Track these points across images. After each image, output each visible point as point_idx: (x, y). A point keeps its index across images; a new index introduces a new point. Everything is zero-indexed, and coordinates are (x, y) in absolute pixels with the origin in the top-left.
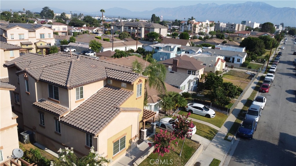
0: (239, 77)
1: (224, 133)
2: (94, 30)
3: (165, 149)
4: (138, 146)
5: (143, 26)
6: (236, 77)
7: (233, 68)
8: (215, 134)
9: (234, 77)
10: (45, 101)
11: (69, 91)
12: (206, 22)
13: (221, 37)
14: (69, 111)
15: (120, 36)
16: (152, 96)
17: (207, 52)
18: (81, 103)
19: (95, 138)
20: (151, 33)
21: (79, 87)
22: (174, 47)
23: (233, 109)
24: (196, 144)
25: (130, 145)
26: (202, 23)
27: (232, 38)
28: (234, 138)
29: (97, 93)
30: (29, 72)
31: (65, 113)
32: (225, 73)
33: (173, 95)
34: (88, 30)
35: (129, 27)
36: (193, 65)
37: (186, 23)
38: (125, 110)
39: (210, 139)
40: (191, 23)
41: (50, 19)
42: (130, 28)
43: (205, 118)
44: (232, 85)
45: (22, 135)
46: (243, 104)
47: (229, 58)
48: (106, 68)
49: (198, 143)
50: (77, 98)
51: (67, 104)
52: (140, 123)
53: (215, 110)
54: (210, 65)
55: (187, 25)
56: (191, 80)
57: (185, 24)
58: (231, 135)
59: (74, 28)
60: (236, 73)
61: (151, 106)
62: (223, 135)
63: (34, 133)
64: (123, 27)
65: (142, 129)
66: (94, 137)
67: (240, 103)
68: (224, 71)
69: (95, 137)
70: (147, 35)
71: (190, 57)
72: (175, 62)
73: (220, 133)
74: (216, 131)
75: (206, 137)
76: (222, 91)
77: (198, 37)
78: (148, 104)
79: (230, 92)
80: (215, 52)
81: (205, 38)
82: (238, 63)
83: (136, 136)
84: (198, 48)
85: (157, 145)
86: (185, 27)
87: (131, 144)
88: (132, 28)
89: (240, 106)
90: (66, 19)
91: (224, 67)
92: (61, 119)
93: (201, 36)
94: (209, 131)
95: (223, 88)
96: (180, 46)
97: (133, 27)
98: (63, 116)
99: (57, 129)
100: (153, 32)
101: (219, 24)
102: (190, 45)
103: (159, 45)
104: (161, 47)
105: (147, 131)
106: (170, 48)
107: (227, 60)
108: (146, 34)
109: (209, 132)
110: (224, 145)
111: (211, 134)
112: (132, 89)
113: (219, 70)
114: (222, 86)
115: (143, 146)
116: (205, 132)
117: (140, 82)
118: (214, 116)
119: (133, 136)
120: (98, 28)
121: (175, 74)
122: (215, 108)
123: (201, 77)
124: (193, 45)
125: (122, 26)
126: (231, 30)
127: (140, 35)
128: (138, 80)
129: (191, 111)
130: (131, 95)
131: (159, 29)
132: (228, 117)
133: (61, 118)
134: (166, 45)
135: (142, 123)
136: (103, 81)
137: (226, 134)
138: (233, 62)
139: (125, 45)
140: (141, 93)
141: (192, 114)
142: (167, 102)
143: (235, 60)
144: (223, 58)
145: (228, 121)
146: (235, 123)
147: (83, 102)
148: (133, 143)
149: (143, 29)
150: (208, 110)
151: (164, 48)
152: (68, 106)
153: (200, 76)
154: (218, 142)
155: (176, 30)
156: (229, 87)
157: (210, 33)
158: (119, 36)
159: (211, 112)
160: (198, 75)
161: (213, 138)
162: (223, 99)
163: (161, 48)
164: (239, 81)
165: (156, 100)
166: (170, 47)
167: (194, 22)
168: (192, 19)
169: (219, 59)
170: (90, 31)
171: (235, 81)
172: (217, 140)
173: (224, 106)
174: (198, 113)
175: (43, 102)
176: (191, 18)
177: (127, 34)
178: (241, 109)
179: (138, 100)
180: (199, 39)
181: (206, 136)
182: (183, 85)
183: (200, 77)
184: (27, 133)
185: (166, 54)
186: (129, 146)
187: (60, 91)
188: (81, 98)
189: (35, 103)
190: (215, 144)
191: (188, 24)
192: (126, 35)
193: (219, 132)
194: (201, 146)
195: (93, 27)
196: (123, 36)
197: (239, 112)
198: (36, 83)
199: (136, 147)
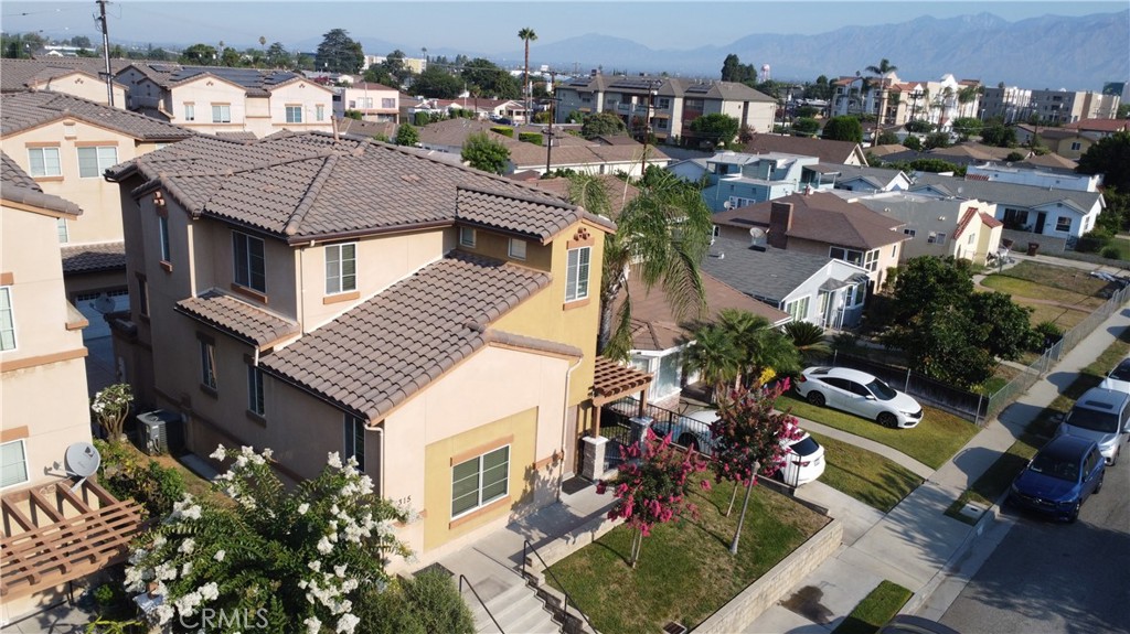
0: (1058, 287)
1: (948, 489)
2: (496, 111)
3: (654, 505)
4: (564, 497)
5: (678, 90)
6: (1043, 288)
7: (1037, 256)
8: (908, 490)
9: (1034, 286)
10: (221, 295)
11: (297, 252)
12: (945, 84)
13: (999, 138)
14: (297, 333)
15: (588, 126)
16: (653, 324)
17: (929, 189)
18: (349, 307)
19: (371, 429)
20: (709, 118)
21: (341, 245)
22: (789, 166)
23: (1006, 405)
24: (814, 517)
25: (529, 489)
26: (924, 85)
27: (1051, 142)
28: (993, 513)
29: (415, 277)
30: (170, 185)
31: (279, 338)
32: (997, 270)
33: (740, 322)
34: (473, 108)
35: (624, 94)
36: (853, 229)
37: (859, 84)
38: (505, 342)
39: (884, 507)
40: (876, 83)
41: (348, 72)
42: (627, 98)
43: (873, 425)
44: (1010, 304)
45: (140, 422)
46: (1056, 388)
47: (1024, 216)
48: (459, 189)
49: (821, 511)
50: (332, 287)
51: (288, 305)
52: (582, 412)
53: (925, 402)
54: (933, 234)
55: (862, 93)
56: (835, 281)
57: (854, 90)
58: (979, 501)
59: (425, 102)
60: (1044, 273)
61: (646, 361)
62: (944, 498)
63: (184, 416)
64: (601, 96)
65: (586, 433)
66: (366, 426)
67: (1046, 382)
68: (992, 265)
69: (369, 425)
70: (693, 128)
71: (850, 201)
72: (780, 211)
73: (933, 487)
74: (916, 481)
75: (867, 499)
76: (961, 322)
77: (902, 140)
78: (633, 351)
79: (997, 332)
80: (960, 190)
81: (931, 144)
82: (1063, 234)
83: (555, 457)
84: (892, 171)
85: (625, 487)
86: (851, 102)
87: (532, 483)
88: (635, 100)
89: (1042, 394)
90: (404, 75)
91: (994, 245)
92: (262, 360)
93: (917, 135)
94: (881, 475)
95: (966, 314)
96: (813, 161)
97: (641, 97)
98: (271, 349)
99: (253, 398)
100: (715, 113)
101: (1000, 92)
102: (862, 162)
103: (728, 157)
104: (736, 165)
105: (607, 444)
106: (772, 170)
107: (1012, 220)
108: (689, 123)
109: (879, 480)
110: (939, 535)
111: (890, 489)
112: (547, 265)
113: (969, 257)
114: (965, 306)
115: (583, 502)
116: (862, 478)
117: (581, 239)
118: (917, 421)
119: (545, 453)
120: (511, 103)
121: (772, 256)
122: (923, 395)
123: (887, 280)
124: (875, 164)
125: (597, 92)
126: (1051, 116)
127: (665, 127)
128: (573, 230)
129: (816, 398)
130: (540, 287)
131: (742, 104)
132: (977, 432)
133: (262, 355)
134: (754, 158)
135: (590, 410)
136: (441, 233)
137: (957, 494)
138: (1039, 228)
139: (602, 158)
140: (584, 285)
141: (822, 410)
142: (713, 347)
143: (1048, 220)
144: (991, 210)
145: (975, 446)
146: (1006, 455)
147: (356, 305)
148: (545, 482)
149: (678, 104)
150: (890, 395)
151: (746, 169)
152: (294, 315)
153: (880, 273)
154: (915, 522)
155: (815, 112)
156: (991, 312)
157: (957, 125)
158: (583, 128)
159: (904, 405)
160: (874, 269)
161: (896, 505)
162: (963, 358)
163: (735, 168)
164: (1056, 303)
165: (671, 341)
166: (774, 163)
167: (890, 80)
168: (885, 68)
169: (972, 211)
170: (483, 114)
171: (1038, 301)
172: (914, 514)
173: (962, 383)
174: (845, 406)
175: (212, 299)
176: (878, 66)
177: (613, 121)
178: (1045, 406)
179: (571, 312)
180: (905, 145)
181: (866, 493)
182: (799, 299)
183: (883, 280)
184: (161, 416)
185: (754, 189)
186: (525, 491)
187: (270, 257)
188: (345, 289)
189: (186, 303)
190: (899, 528)
191: (866, 88)
192: (609, 124)
193: (926, 484)
194: (833, 526)
195: (496, 98)
196: (596, 129)
197: (1033, 419)
198: (190, 228)
199: (558, 501)
